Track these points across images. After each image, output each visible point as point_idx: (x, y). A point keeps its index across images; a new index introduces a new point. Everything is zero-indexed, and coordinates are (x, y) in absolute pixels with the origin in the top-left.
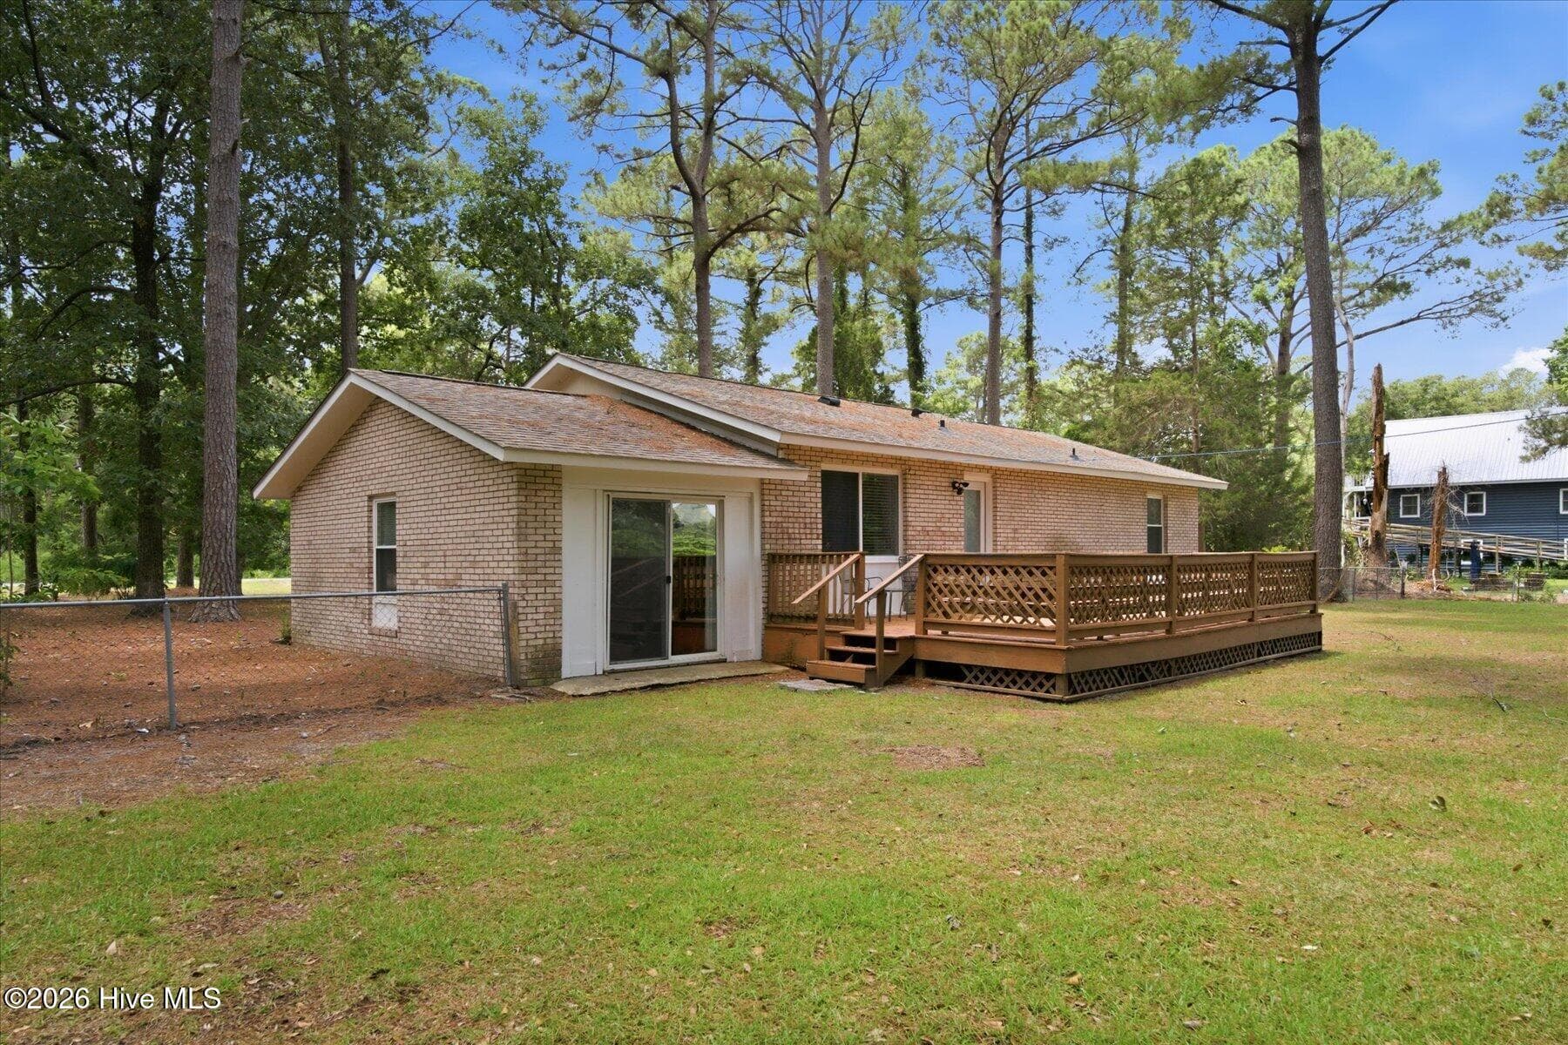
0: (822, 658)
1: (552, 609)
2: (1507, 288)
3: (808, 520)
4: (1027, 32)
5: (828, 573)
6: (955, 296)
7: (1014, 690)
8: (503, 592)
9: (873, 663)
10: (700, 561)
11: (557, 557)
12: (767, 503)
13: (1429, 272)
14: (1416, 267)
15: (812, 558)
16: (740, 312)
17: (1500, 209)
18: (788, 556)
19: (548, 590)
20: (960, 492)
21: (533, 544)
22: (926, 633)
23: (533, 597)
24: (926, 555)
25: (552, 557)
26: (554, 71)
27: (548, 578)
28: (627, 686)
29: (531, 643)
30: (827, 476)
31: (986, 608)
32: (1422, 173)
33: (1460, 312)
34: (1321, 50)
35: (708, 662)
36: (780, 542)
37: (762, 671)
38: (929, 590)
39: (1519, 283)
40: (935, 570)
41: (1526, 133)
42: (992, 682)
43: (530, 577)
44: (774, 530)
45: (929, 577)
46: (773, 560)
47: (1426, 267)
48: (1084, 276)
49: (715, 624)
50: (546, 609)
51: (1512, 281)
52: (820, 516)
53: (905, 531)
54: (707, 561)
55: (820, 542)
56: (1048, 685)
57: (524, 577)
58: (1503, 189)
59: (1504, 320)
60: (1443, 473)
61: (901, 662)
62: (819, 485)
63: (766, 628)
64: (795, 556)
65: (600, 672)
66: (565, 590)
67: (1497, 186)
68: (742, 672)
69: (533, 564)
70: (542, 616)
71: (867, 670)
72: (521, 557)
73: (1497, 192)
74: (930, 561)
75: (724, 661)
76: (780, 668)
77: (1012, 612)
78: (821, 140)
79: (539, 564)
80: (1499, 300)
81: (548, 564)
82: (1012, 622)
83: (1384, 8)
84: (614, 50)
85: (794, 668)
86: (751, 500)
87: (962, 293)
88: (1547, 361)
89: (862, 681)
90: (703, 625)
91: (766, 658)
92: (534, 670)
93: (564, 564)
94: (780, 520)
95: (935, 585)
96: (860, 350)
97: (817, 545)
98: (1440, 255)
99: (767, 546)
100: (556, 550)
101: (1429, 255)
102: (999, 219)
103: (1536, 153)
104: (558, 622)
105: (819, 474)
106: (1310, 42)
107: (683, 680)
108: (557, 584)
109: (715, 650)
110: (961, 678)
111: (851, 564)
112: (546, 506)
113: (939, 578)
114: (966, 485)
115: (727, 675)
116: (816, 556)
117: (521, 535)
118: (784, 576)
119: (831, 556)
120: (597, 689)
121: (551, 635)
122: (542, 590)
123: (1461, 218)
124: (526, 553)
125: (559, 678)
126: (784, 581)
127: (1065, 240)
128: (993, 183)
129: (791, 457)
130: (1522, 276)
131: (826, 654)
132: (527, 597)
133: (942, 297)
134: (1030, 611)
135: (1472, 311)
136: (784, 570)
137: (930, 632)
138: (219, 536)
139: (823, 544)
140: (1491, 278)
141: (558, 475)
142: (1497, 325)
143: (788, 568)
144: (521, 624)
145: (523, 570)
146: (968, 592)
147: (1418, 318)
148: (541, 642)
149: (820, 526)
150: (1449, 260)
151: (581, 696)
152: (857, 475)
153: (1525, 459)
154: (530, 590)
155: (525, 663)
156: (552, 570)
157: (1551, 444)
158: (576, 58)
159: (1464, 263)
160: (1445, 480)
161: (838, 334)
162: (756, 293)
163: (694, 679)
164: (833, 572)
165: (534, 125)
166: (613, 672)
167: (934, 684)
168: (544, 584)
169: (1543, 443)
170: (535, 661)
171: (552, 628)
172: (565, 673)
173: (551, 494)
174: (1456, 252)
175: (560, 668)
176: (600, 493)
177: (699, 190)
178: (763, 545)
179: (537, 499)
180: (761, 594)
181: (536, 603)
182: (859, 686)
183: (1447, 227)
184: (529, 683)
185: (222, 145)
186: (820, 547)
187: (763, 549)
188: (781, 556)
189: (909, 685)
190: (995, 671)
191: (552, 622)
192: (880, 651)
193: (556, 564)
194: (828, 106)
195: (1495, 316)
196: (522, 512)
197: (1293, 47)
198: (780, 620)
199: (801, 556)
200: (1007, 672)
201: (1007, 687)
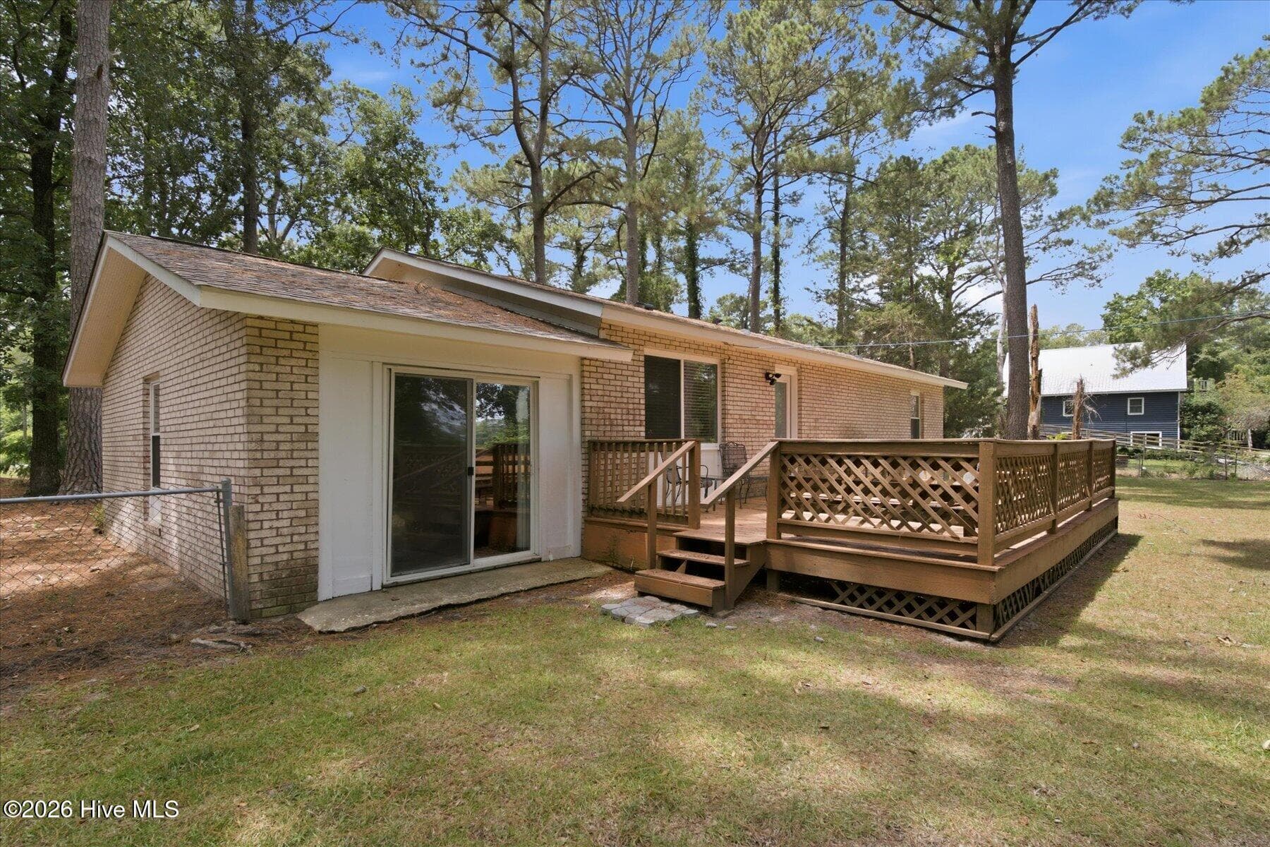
0: (652, 567)
1: (303, 513)
2: (1102, 260)
3: (631, 406)
4: (789, 43)
5: (656, 466)
6: (721, 262)
7: (909, 619)
8: (223, 494)
9: (721, 577)
10: (513, 448)
11: (310, 445)
12: (587, 386)
13: (1044, 249)
14: (1037, 245)
15: (637, 446)
16: (570, 272)
17: (1103, 201)
18: (610, 444)
19: (296, 489)
20: (773, 382)
21: (273, 428)
22: (780, 538)
23: (273, 498)
24: (781, 443)
25: (303, 446)
26: (423, 68)
27: (296, 472)
28: (402, 611)
29: (268, 559)
30: (651, 362)
31: (866, 509)
32: (1046, 177)
33: (1068, 275)
34: (1014, 58)
35: (520, 564)
36: (601, 428)
37: (581, 575)
38: (784, 485)
39: (1110, 256)
40: (793, 461)
41: (1124, 147)
42: (877, 605)
43: (266, 472)
44: (595, 416)
45: (784, 468)
46: (594, 448)
47: (1043, 246)
48: (815, 246)
49: (528, 516)
50: (292, 514)
51: (1104, 254)
52: (643, 401)
53: (724, 418)
54: (519, 448)
55: (643, 429)
56: (963, 617)
57: (257, 472)
58: (1108, 186)
59: (1099, 281)
60: (1081, 384)
61: (752, 573)
62: (642, 369)
63: (586, 521)
64: (618, 443)
65: (377, 587)
66: (322, 488)
67: (1104, 184)
68: (557, 578)
69: (272, 455)
70: (286, 523)
71: (716, 590)
72: (253, 446)
73: (1104, 188)
74: (786, 450)
75: (539, 561)
76: (601, 570)
77: (906, 516)
78: (630, 136)
79: (283, 454)
80: (1094, 268)
81: (295, 454)
82: (905, 529)
83: (1058, 29)
84: (470, 48)
85: (616, 568)
86: (570, 382)
87: (726, 261)
88: (1103, 316)
89: (708, 603)
90: (515, 515)
91: (587, 555)
92: (272, 595)
93: (321, 453)
94: (601, 404)
95: (792, 479)
96: (656, 295)
97: (639, 432)
98: (1053, 237)
99: (588, 433)
100: (310, 436)
101: (1046, 237)
102: (760, 198)
103: (1130, 162)
104: (312, 529)
105: (642, 358)
106: (1006, 51)
107: (484, 595)
108: (311, 480)
109: (527, 548)
110: (831, 596)
111: (683, 455)
112: (293, 378)
113: (796, 471)
114: (778, 376)
115: (539, 583)
116: (643, 443)
117: (253, 415)
118: (606, 465)
119: (660, 444)
120: (360, 620)
121: (302, 547)
122: (288, 488)
123: (1072, 210)
124: (262, 441)
125: (315, 602)
126: (605, 470)
127: (801, 220)
128: (756, 170)
129: (613, 338)
130: (1112, 250)
131: (659, 563)
132: (261, 499)
133: (711, 263)
134: (934, 515)
135: (1076, 276)
136: (605, 458)
137: (784, 535)
138: (83, 426)
139: (646, 432)
140: (1092, 251)
141: (313, 339)
142: (1094, 285)
143: (610, 456)
144: (252, 535)
145: (255, 463)
146: (841, 489)
147: (1041, 279)
148: (285, 557)
149: (643, 412)
150: (1059, 240)
151: (333, 632)
152: (678, 362)
153: (1116, 377)
154: (266, 490)
155: (259, 586)
156: (303, 463)
157: (1136, 366)
158: (440, 57)
159: (1069, 243)
160: (1083, 389)
161: (641, 284)
162: (581, 259)
163: (496, 593)
164: (662, 465)
165: (411, 115)
166: (396, 585)
167: (793, 602)
168: (290, 480)
169: (1128, 365)
170: (275, 582)
171: (303, 538)
172: (325, 592)
173: (303, 363)
174: (1064, 235)
175: (315, 589)
176: (378, 367)
177: (536, 161)
178: (583, 431)
179: (278, 369)
180: (580, 485)
181: (276, 506)
182: (704, 609)
183: (1062, 216)
184: (265, 613)
185: (88, 69)
186: (643, 434)
187: (583, 436)
188: (602, 443)
189: (761, 602)
190: (881, 592)
191: (303, 530)
192: (730, 561)
193: (308, 454)
194: (635, 112)
195: (1092, 278)
196: (254, 386)
197: (992, 56)
198: (601, 513)
199: (626, 444)
200: (900, 595)
201: (899, 613)
